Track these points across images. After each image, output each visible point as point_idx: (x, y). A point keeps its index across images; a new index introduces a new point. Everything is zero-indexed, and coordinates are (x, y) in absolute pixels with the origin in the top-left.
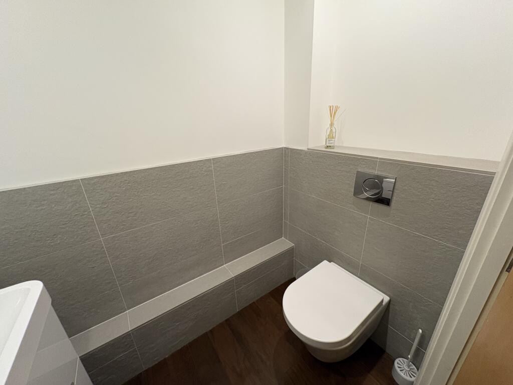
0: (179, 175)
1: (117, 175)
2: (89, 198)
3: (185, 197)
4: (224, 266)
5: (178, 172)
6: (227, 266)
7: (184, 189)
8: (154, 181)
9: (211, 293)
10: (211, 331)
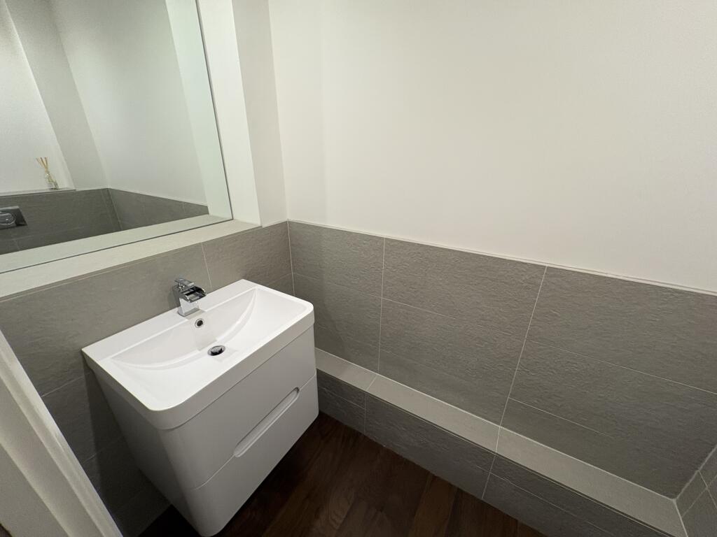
0: (481, 271)
1: (413, 244)
2: (385, 256)
3: (478, 301)
4: (500, 427)
5: (481, 267)
6: (502, 430)
7: (481, 291)
8: (447, 266)
9: (453, 437)
10: (435, 477)
